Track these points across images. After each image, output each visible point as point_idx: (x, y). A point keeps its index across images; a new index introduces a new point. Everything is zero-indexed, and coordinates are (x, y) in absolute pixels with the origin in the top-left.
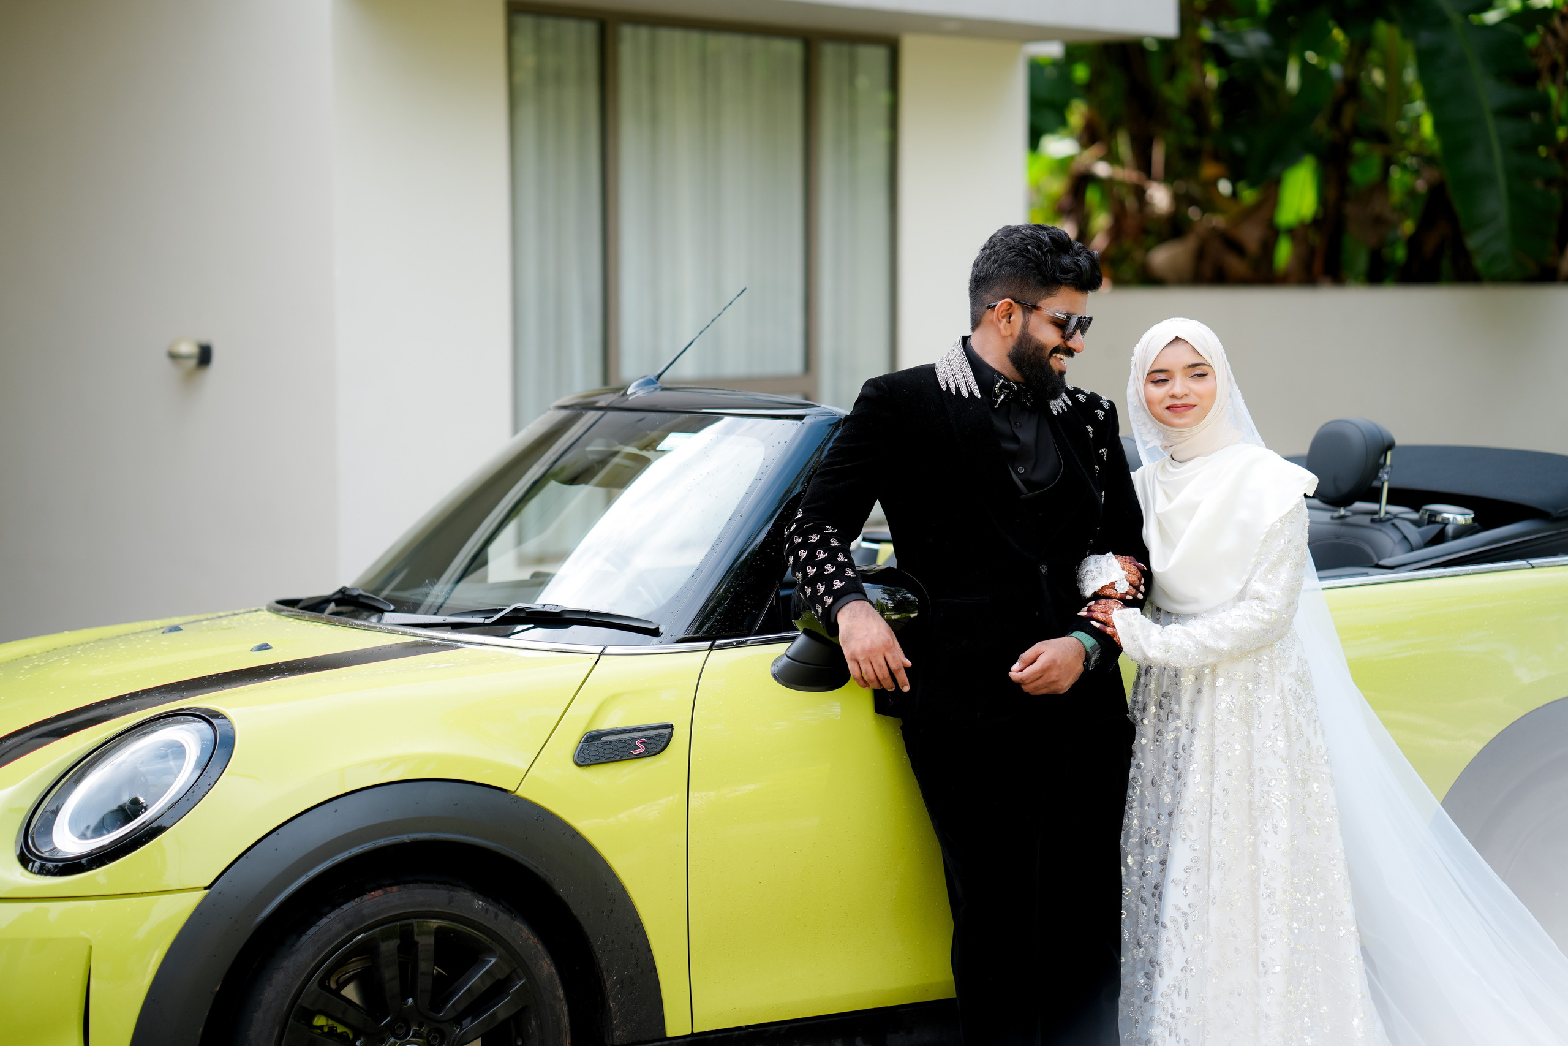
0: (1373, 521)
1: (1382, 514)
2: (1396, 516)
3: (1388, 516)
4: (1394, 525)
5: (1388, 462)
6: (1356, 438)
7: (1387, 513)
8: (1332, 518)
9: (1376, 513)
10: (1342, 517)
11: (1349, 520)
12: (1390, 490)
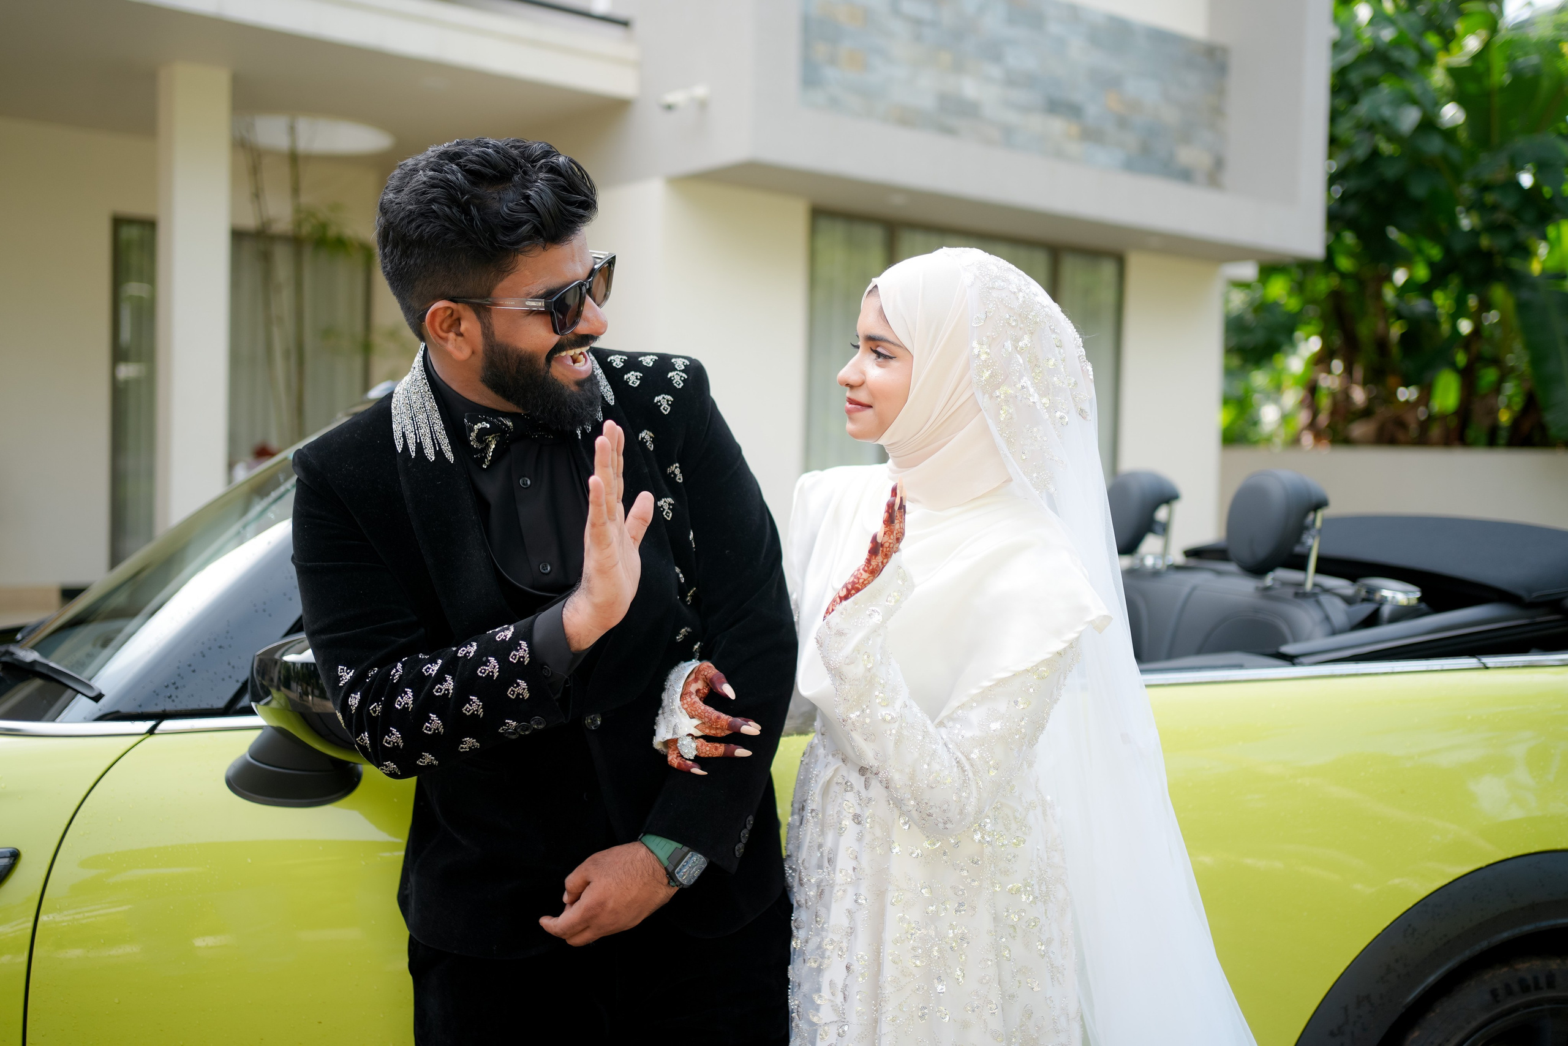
0: (1297, 595)
1: (1309, 586)
2: (1327, 591)
3: (1317, 590)
4: (1319, 603)
5: (1318, 523)
6: (1277, 494)
7: (1315, 585)
8: (1257, 589)
9: (1301, 585)
10: (1267, 589)
11: (1273, 593)
12: (1320, 559)
